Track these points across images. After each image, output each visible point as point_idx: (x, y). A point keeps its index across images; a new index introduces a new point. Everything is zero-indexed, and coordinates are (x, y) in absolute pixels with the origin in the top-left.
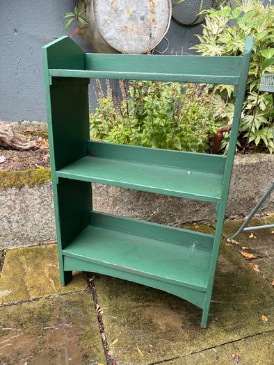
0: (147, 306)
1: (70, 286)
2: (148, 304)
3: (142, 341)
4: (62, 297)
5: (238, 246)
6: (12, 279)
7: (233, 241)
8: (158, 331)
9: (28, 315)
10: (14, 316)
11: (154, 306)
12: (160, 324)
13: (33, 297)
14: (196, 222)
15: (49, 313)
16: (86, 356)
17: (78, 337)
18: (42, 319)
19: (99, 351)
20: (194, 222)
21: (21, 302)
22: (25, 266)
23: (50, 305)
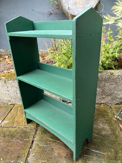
0: (55, 142)
1: (30, 124)
2: (56, 141)
3: (44, 158)
4: (24, 128)
5: (120, 121)
6: (11, 116)
7: (118, 118)
8: (53, 155)
9: (9, 133)
10: (4, 132)
11: (58, 142)
12: (56, 152)
13: (14, 126)
14: (103, 103)
15: (16, 134)
16: (19, 157)
17: (20, 148)
18: (12, 136)
19: (24, 156)
20: (102, 103)
21: (9, 127)
22: (18, 112)
23: (18, 131)
